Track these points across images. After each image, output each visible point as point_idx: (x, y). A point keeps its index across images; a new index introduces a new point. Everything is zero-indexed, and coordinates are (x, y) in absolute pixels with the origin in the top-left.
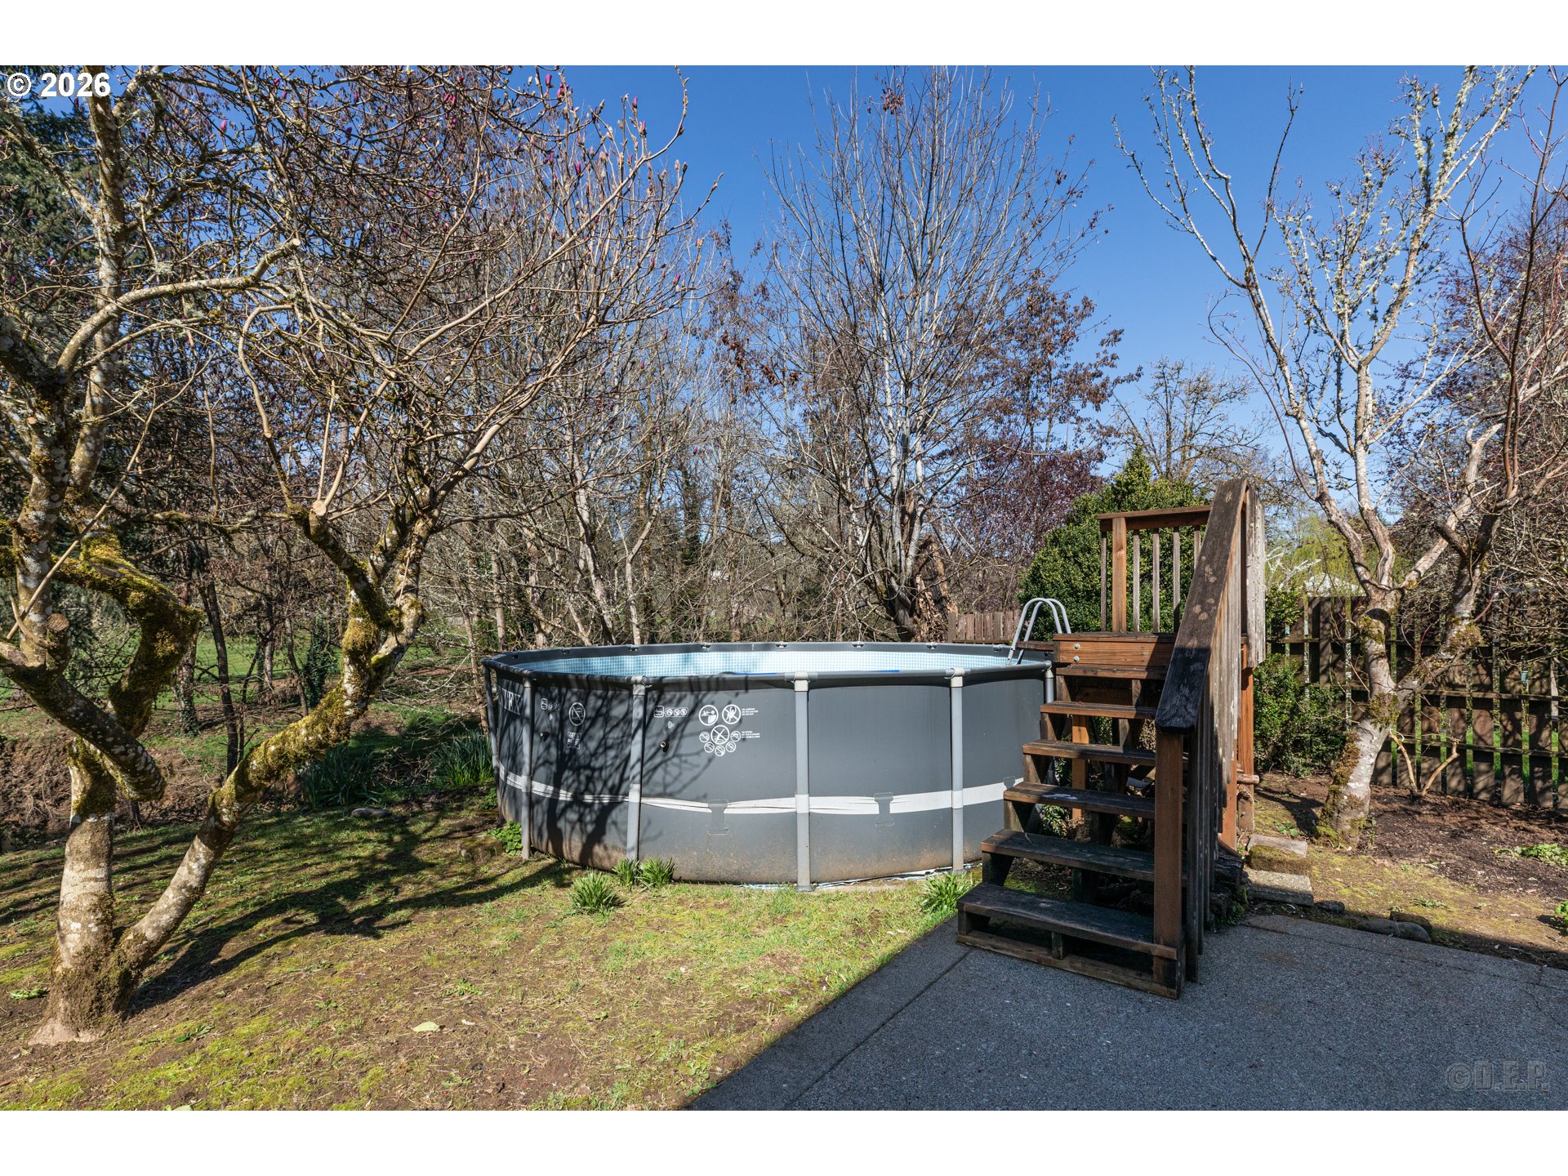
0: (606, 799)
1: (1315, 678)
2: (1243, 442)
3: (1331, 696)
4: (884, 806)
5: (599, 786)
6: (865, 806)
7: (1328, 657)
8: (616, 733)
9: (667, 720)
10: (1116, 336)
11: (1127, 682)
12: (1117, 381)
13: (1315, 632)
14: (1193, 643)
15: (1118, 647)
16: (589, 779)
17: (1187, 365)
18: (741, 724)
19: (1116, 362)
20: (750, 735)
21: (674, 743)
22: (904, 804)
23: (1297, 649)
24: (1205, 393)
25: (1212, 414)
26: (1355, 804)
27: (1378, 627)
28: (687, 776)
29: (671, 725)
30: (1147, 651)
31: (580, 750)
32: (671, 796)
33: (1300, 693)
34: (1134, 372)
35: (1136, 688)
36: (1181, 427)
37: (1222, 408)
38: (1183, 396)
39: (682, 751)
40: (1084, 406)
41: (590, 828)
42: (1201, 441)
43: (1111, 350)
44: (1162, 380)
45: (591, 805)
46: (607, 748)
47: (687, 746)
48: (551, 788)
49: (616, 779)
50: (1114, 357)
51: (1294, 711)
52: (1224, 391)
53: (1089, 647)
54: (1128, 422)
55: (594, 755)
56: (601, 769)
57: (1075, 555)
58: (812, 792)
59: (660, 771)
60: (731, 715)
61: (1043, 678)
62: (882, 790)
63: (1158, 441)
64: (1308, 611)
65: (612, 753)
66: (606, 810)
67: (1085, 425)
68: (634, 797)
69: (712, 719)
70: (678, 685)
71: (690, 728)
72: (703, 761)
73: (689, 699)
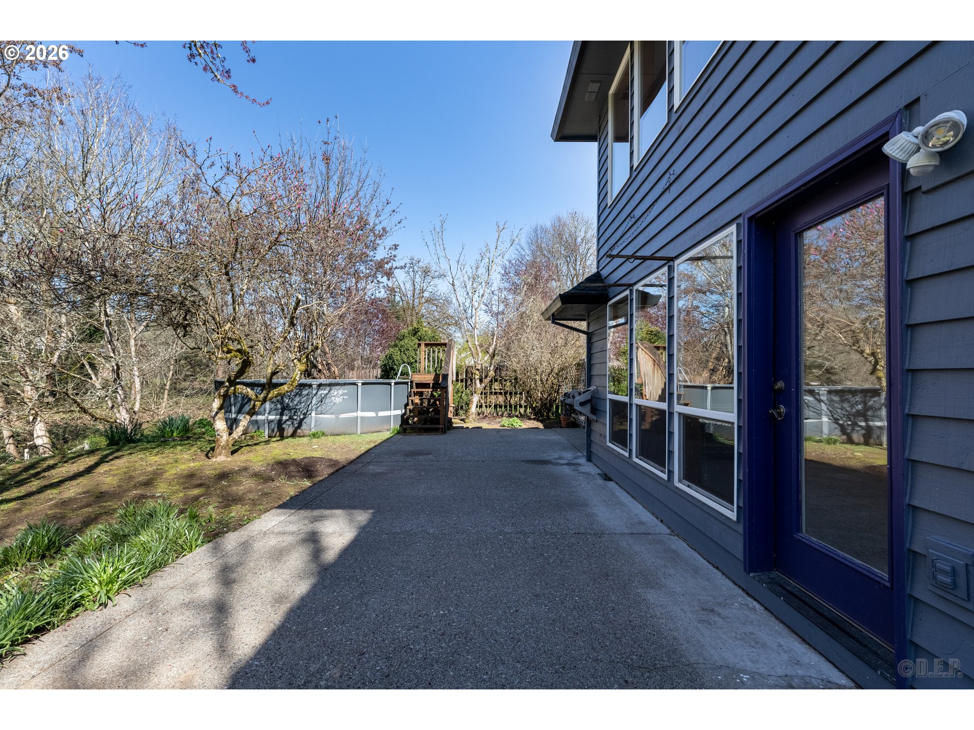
0: (302, 417)
1: (466, 389)
2: (444, 298)
3: (470, 394)
4: (377, 414)
5: (299, 413)
6: (372, 414)
7: (469, 382)
8: (305, 398)
9: (321, 394)
10: (396, 247)
11: (429, 384)
12: (396, 268)
13: (466, 376)
14: (446, 373)
15: (426, 376)
16: (295, 412)
17: (422, 260)
18: (343, 395)
19: (396, 259)
20: (345, 397)
21: (324, 400)
22: (381, 414)
23: (462, 381)
24: (429, 273)
25: (431, 283)
26: (472, 414)
27: (477, 372)
28: (328, 408)
29: (323, 396)
30: (433, 377)
31: (291, 404)
32: (323, 414)
33: (462, 392)
34: (403, 265)
35: (431, 385)
36: (418, 287)
37: (436, 281)
38: (420, 273)
39: (326, 402)
40: (382, 277)
41: (296, 425)
42: (426, 294)
43: (394, 253)
44: (412, 265)
45: (296, 419)
46: (301, 403)
47: (327, 401)
48: (278, 417)
49: (305, 411)
50: (395, 256)
51: (461, 397)
52: (437, 274)
53: (419, 376)
54: (397, 283)
55: (297, 405)
56: (299, 409)
57: (404, 351)
58: (362, 411)
59: (320, 408)
60: (340, 392)
61: (408, 385)
62: (376, 411)
63: (410, 294)
64: (465, 370)
65: (303, 404)
66: (302, 420)
67: (381, 285)
68: (313, 414)
69: (335, 393)
70: (325, 385)
71: (328, 396)
72: (332, 404)
73: (328, 388)
